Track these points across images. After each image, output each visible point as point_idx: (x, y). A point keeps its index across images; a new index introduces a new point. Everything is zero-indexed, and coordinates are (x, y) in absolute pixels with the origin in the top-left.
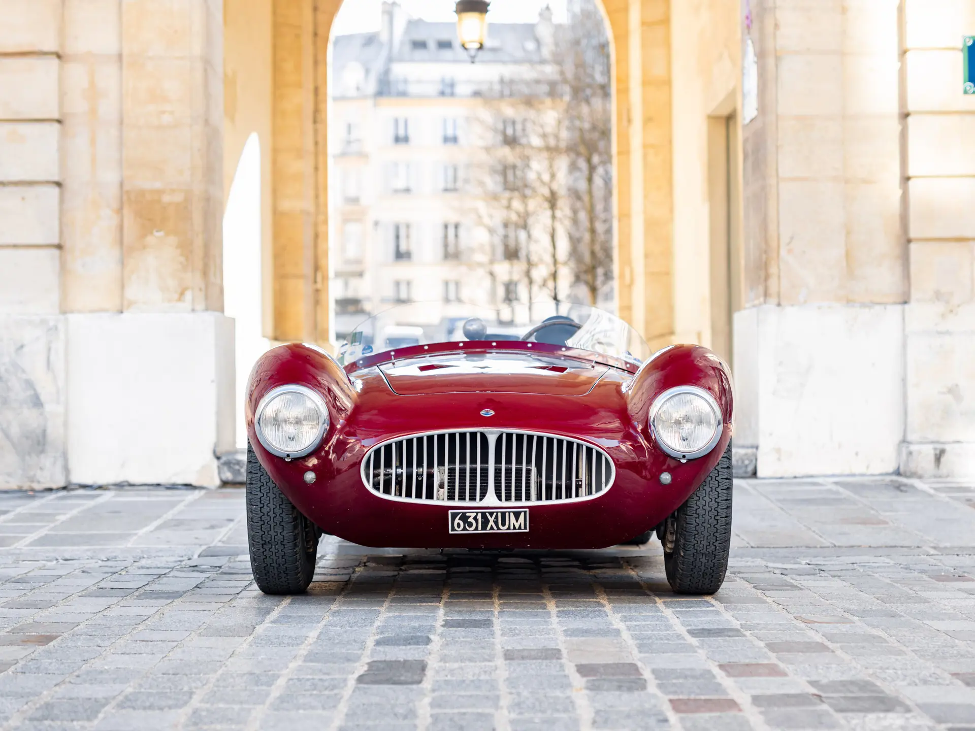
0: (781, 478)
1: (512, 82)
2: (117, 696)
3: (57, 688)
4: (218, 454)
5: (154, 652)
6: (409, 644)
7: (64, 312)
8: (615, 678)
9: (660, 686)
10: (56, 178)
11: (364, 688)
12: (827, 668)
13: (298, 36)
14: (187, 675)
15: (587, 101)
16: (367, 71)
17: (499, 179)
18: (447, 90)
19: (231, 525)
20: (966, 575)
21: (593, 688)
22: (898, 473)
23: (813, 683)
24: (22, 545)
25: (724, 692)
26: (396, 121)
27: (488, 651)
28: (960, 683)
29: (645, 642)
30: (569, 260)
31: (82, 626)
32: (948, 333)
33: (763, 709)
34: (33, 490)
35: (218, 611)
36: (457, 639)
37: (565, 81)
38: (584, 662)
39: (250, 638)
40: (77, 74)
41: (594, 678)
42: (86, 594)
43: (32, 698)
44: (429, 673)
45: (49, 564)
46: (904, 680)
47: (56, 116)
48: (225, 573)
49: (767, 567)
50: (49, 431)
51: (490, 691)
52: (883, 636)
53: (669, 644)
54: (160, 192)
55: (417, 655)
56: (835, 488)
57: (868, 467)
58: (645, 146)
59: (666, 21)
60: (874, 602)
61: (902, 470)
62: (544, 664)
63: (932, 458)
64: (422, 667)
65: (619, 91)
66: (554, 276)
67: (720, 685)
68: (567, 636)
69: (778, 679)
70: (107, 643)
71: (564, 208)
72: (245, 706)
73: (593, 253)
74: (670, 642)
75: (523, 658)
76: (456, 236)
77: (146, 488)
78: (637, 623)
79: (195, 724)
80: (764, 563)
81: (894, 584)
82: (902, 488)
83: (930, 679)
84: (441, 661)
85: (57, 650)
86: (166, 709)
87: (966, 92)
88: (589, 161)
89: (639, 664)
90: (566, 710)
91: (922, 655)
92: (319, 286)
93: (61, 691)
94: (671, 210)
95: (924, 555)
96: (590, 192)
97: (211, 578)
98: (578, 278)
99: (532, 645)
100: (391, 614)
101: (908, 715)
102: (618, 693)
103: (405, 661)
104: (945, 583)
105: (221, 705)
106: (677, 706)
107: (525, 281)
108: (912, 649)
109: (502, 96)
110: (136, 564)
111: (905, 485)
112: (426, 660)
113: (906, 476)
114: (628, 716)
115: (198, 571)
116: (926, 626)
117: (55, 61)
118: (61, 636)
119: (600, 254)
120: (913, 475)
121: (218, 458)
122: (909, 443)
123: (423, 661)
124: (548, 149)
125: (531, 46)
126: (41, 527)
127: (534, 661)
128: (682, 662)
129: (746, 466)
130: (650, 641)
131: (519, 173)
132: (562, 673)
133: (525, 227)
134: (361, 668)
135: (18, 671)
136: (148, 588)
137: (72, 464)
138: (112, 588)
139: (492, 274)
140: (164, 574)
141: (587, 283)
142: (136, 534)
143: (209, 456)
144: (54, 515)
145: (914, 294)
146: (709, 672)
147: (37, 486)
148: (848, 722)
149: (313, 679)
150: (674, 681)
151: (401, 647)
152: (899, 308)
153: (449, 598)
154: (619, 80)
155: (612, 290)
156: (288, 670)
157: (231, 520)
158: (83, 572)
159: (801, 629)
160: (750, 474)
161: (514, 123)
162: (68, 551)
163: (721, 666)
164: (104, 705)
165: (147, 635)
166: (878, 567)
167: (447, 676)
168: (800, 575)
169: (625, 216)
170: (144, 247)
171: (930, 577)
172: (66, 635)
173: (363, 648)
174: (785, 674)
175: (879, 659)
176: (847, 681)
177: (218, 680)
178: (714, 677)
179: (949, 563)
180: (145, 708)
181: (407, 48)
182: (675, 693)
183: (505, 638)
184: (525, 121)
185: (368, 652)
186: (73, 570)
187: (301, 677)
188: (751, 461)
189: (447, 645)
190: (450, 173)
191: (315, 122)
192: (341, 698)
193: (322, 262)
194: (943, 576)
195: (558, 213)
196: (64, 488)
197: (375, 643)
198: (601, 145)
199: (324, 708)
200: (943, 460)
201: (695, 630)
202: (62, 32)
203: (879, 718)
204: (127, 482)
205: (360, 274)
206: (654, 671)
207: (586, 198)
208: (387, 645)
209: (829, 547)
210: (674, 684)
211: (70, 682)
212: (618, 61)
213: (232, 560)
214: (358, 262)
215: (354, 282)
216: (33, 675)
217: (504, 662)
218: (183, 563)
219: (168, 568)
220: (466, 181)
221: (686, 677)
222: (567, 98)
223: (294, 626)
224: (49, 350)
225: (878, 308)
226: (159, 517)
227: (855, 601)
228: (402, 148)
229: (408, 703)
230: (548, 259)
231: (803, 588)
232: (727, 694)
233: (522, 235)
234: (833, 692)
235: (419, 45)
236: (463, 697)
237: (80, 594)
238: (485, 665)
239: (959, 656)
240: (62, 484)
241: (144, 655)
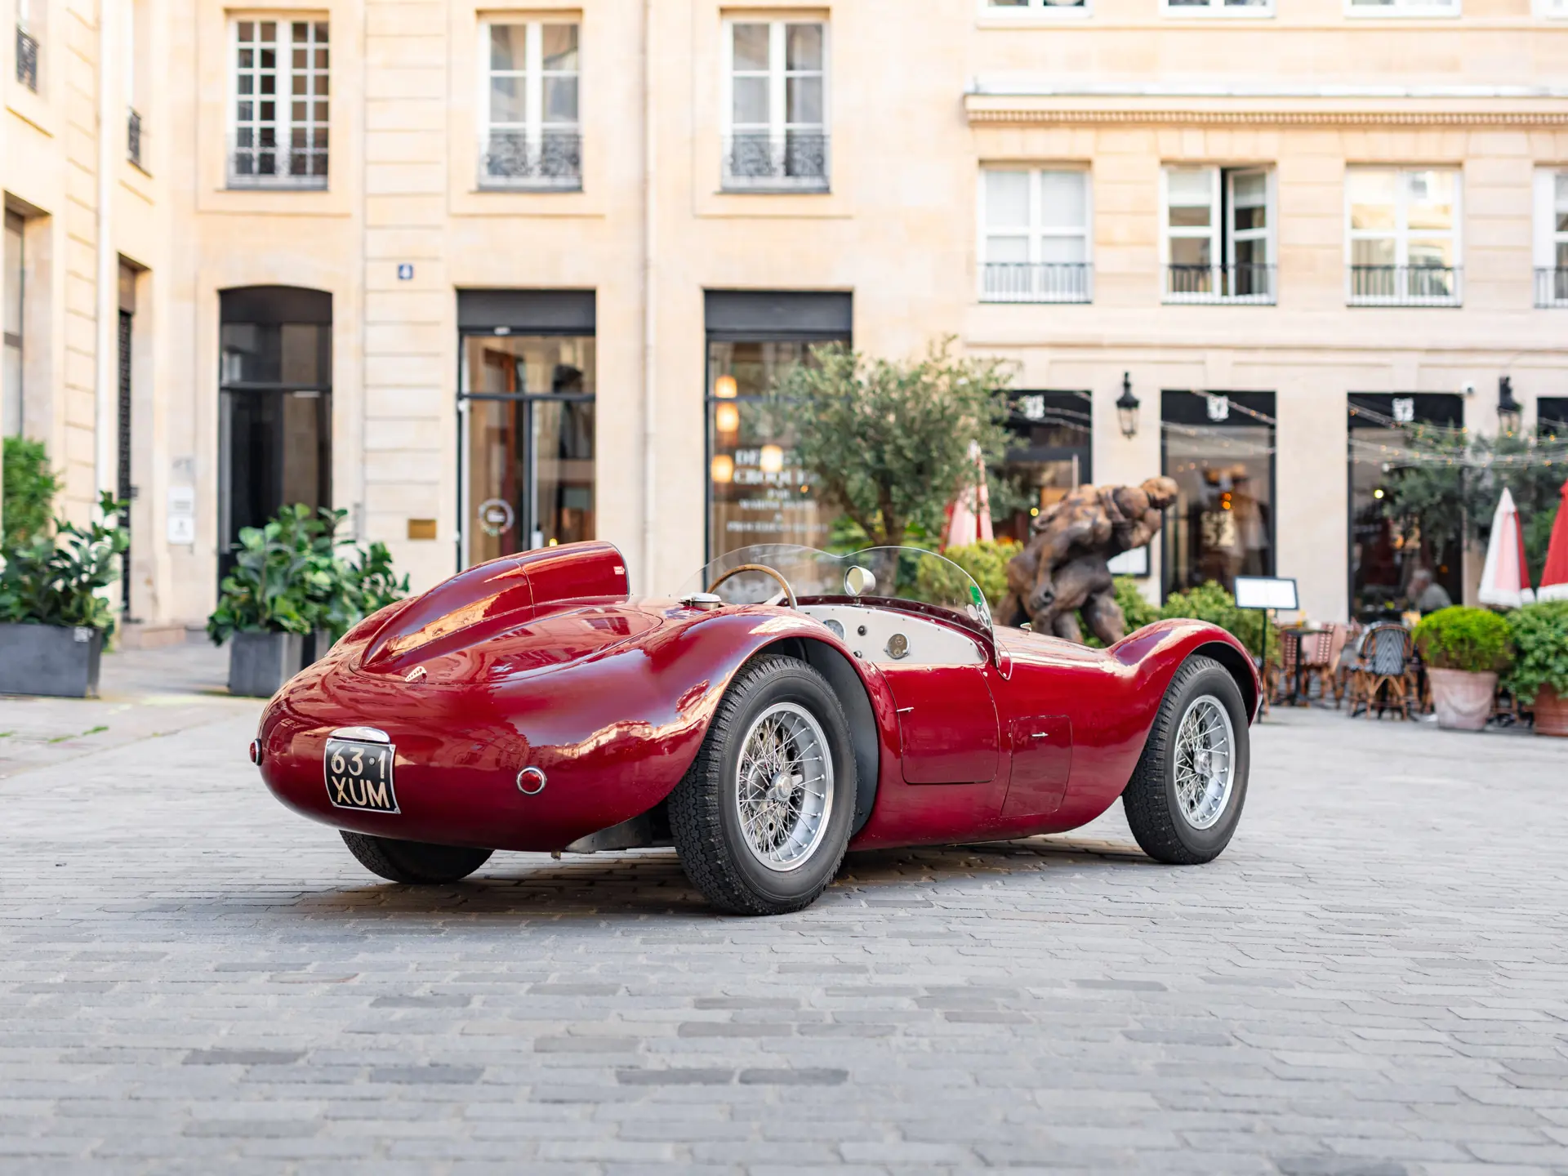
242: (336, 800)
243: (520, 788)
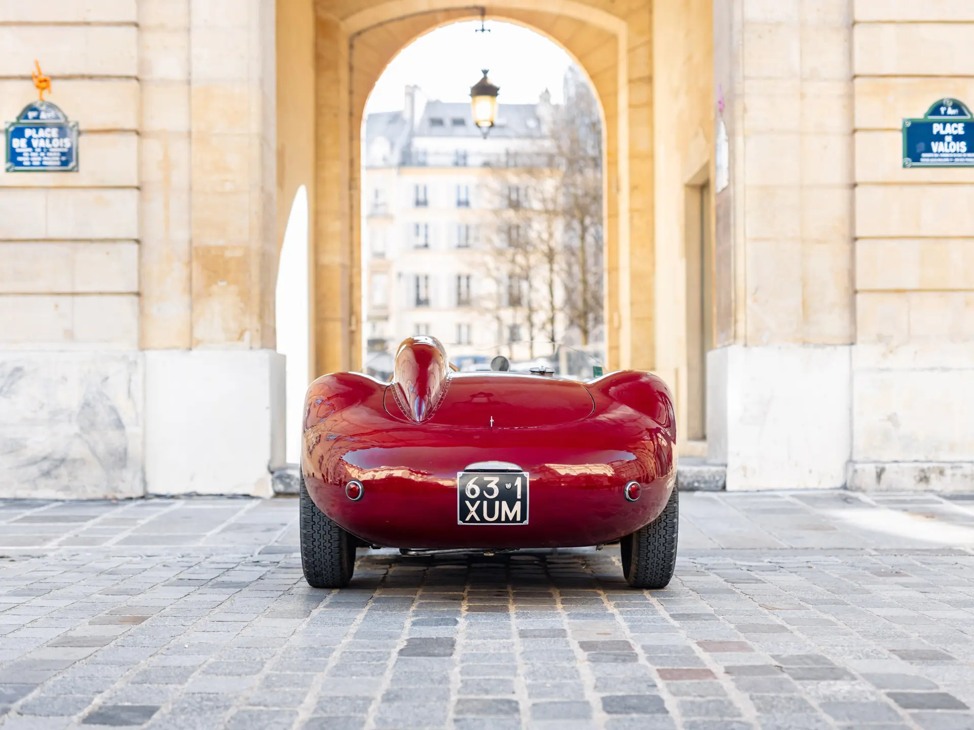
0: (747, 491)
1: (516, 154)
2: (202, 664)
3: (152, 658)
4: (272, 469)
5: (229, 630)
6: (440, 625)
7: (142, 348)
8: (612, 652)
9: (650, 659)
10: (136, 237)
11: (405, 659)
12: (787, 645)
13: (336, 115)
14: (257, 648)
15: (581, 171)
16: (392, 145)
17: (504, 236)
18: (461, 161)
19: (285, 528)
20: (902, 571)
21: (594, 660)
22: (845, 487)
23: (774, 657)
24: (110, 545)
25: (702, 663)
26: (417, 188)
27: (505, 631)
28: (896, 657)
29: (635, 624)
30: (564, 307)
31: (167, 609)
32: (887, 370)
33: (734, 677)
34: (116, 499)
35: (280, 598)
36: (480, 621)
37: (561, 154)
38: (585, 639)
39: (308, 619)
40: (153, 147)
41: (595, 652)
42: (168, 584)
43: (131, 666)
44: (458, 647)
45: (135, 560)
46: (850, 655)
47: (135, 184)
48: (283, 568)
49: (736, 564)
50: (130, 450)
51: (509, 662)
52: (832, 620)
53: (656, 626)
54: (223, 248)
55: (447, 634)
56: (792, 500)
57: (820, 483)
58: (632, 211)
59: (649, 104)
60: (825, 593)
61: (848, 485)
62: (553, 641)
63: (874, 475)
64: (451, 643)
65: (609, 163)
66: (552, 320)
67: (698, 658)
68: (570, 618)
69: (746, 654)
70: (189, 623)
71: (560, 262)
72: (308, 673)
73: (585, 301)
74: (657, 624)
75: (535, 636)
76: (468, 286)
77: (211, 497)
78: (629, 609)
79: (268, 687)
80: (732, 561)
81: (842, 579)
82: (849, 500)
83: (871, 654)
84: (467, 638)
85: (149, 628)
86: (243, 676)
87: (904, 166)
88: (582, 222)
89: (631, 642)
90: (572, 677)
91: (864, 635)
92: (354, 328)
93: (155, 660)
94: (653, 264)
95: (867, 555)
96: (583, 249)
97: (271, 571)
98: (572, 323)
99: (542, 625)
100: (423, 601)
101: (853, 682)
102: (614, 664)
103: (437, 639)
104: (884, 578)
105: (288, 672)
106: (663, 674)
107: (527, 324)
108: (857, 630)
109: (507, 165)
110: (208, 560)
111: (851, 498)
112: (455, 638)
113: (851, 490)
114: (623, 682)
115: (260, 566)
116: (868, 612)
117: (134, 138)
118: (150, 617)
119: (591, 301)
120: (858, 489)
121: (272, 473)
122: (855, 462)
123: (452, 638)
124: (547, 211)
125: (532, 123)
126: (125, 530)
127: (544, 639)
128: (668, 640)
129: (717, 481)
130: (640, 623)
131: (522, 232)
132: (568, 648)
133: (527, 278)
134: (401, 644)
135: (119, 645)
136: (219, 579)
137: (150, 477)
138: (190, 579)
139: (498, 318)
140: (233, 568)
141: (580, 326)
142: (205, 536)
143: (265, 470)
144: (136, 519)
145: (860, 338)
146: (689, 648)
147: (119, 496)
148: (805, 687)
149: (363, 652)
150: (661, 655)
151: (433, 627)
152: (847, 348)
153: (471, 589)
154: (609, 154)
155: (601, 332)
156: (341, 645)
157: (284, 525)
158: (164, 566)
159: (765, 614)
160: (720, 488)
161: (518, 189)
162: (150, 549)
163: (699, 644)
164: (192, 672)
165: (222, 617)
166: (829, 565)
167: (472, 650)
168: (763, 571)
169: (614, 269)
170: (210, 295)
171: (872, 573)
172: (155, 616)
173: (402, 628)
174: (751, 650)
175: (830, 638)
176: (803, 656)
177: (284, 653)
178: (693, 652)
179: (888, 562)
180: (225, 674)
181: (427, 124)
182: (661, 664)
183: (520, 620)
184: (527, 188)
185: (406, 631)
186: (155, 565)
187: (352, 650)
188: (721, 477)
189: (471, 625)
190: (463, 231)
191: (351, 188)
192: (387, 667)
193: (356, 308)
194: (883, 572)
195: (556, 267)
196: (143, 497)
197: (412, 624)
198: (593, 208)
199: (373, 675)
200: (883, 477)
201: (676, 614)
202: (141, 112)
203: (829, 685)
204: (195, 492)
205: (386, 318)
206: (643, 647)
207: (579, 254)
208: (422, 625)
209: (786, 549)
210: (661, 657)
211: (162, 654)
212: (609, 137)
213: (288, 557)
214: (385, 307)
215: (380, 325)
216: (131, 648)
217: (520, 640)
218: (247, 559)
219: (235, 563)
220: (477, 239)
221: (670, 652)
222: (563, 168)
223: (344, 610)
224: (130, 380)
225: (829, 349)
226: (223, 522)
227: (809, 592)
228: (421, 209)
229: (443, 671)
230: (546, 305)
231: (766, 581)
232: (705, 666)
233: (525, 285)
234: (792, 664)
235: (437, 122)
236: (487, 666)
237: (163, 584)
238: (504, 642)
239: (896, 636)
240: (141, 494)
241: (221, 633)
242: (463, 519)
243: (627, 493)
